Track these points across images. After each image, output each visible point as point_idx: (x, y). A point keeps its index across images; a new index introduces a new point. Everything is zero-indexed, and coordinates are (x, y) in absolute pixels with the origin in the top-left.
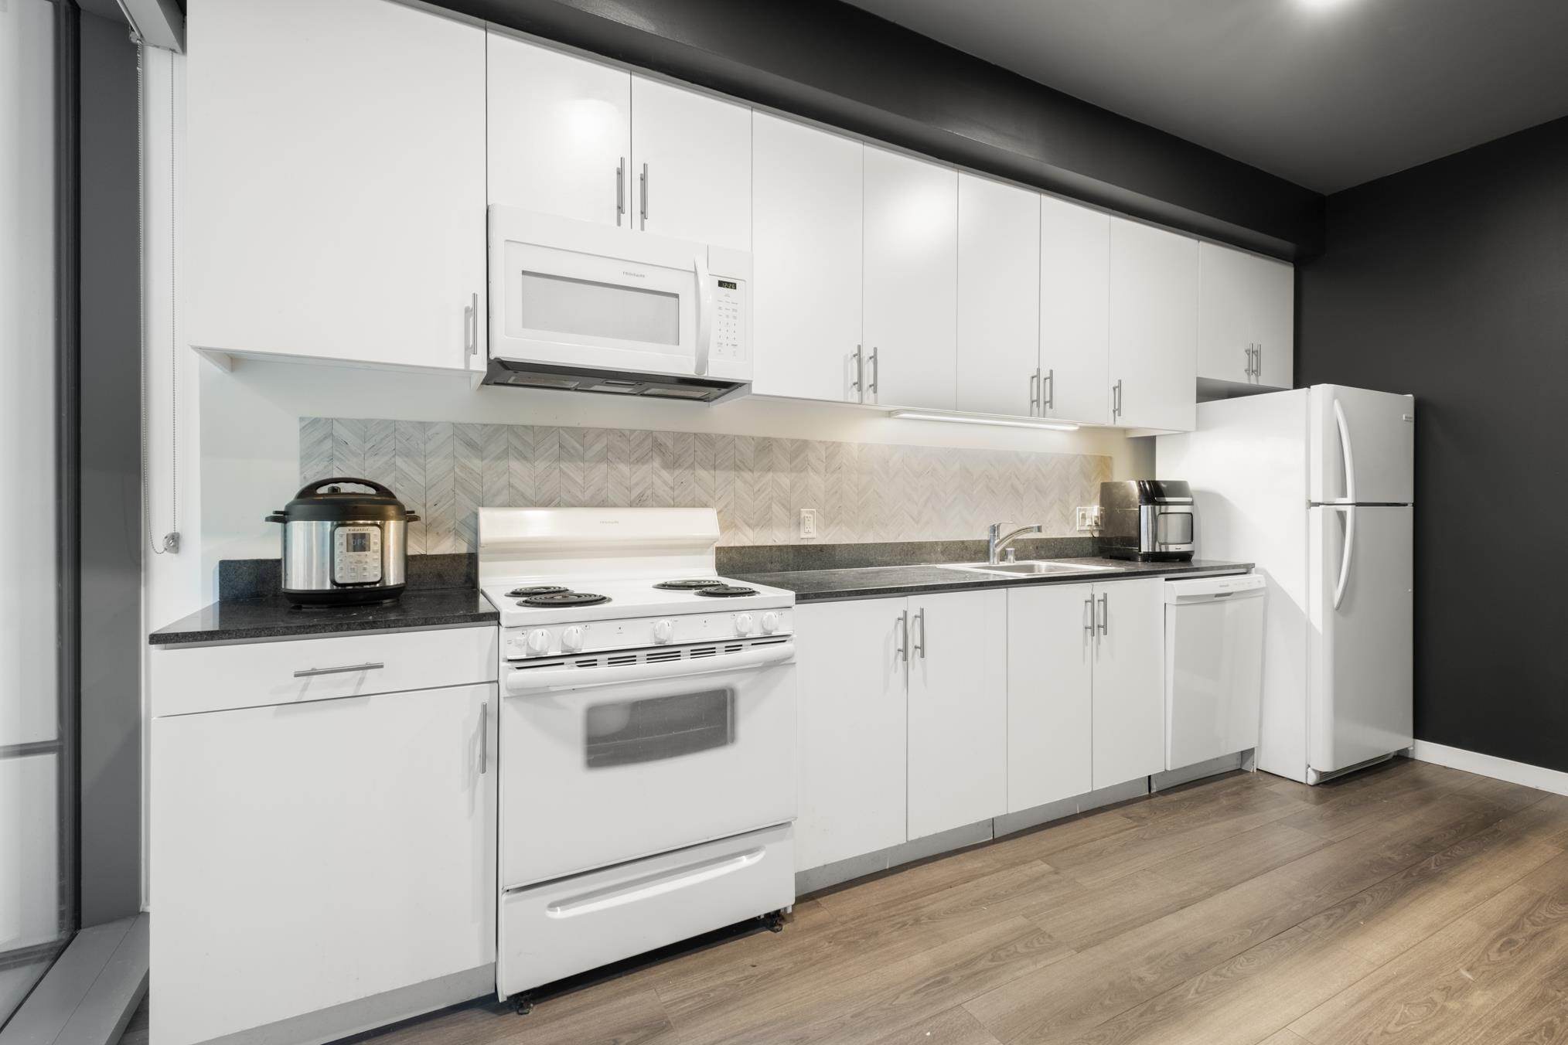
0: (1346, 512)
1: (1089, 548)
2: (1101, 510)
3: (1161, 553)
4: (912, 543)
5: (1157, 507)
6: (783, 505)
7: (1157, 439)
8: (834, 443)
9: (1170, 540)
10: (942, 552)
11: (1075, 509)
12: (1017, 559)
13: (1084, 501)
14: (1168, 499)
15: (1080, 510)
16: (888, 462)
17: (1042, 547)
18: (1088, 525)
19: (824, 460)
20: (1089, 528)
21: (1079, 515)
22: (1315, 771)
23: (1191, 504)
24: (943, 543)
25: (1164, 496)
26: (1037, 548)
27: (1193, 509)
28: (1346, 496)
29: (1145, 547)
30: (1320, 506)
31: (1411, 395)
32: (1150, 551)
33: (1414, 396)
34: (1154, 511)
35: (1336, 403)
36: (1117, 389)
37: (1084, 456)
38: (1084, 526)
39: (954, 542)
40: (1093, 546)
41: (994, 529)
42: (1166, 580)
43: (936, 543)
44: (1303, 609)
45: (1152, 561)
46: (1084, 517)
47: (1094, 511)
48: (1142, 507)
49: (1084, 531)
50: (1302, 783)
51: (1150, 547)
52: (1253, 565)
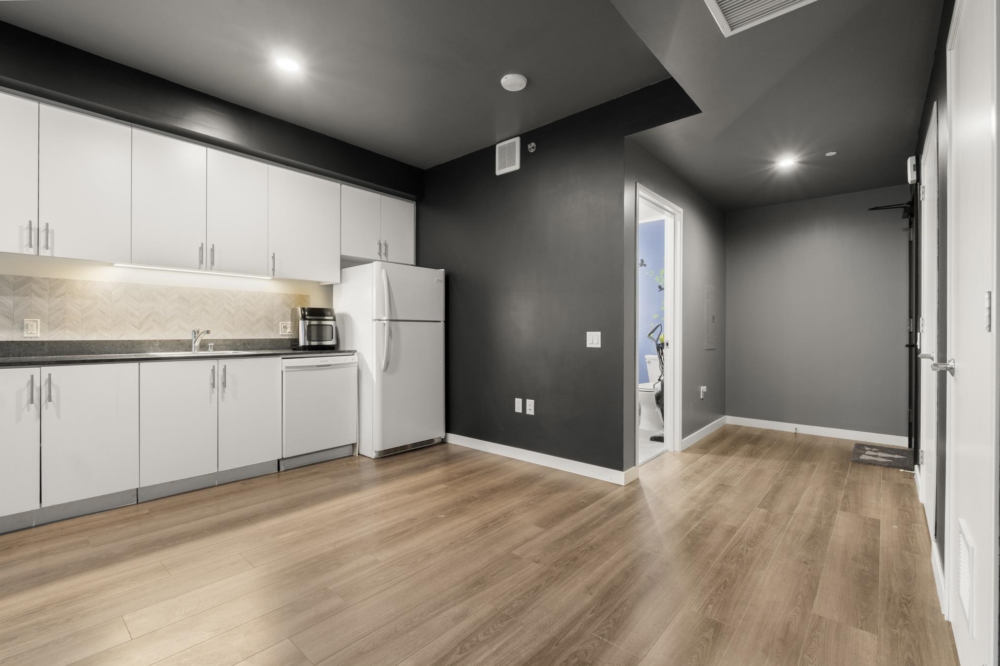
0: (385, 324)
1: (288, 344)
4: (132, 341)
5: (307, 321)
6: (7, 317)
7: (334, 286)
8: (58, 279)
10: (159, 346)
11: (279, 323)
12: (214, 350)
13: (286, 319)
14: (326, 318)
15: (282, 324)
16: (111, 292)
19: (48, 290)
21: (281, 326)
24: (160, 341)
25: (325, 316)
26: (244, 344)
27: (334, 323)
29: (302, 343)
30: (376, 321)
31: (443, 270)
33: (445, 270)
35: (383, 271)
36: (273, 258)
37: (286, 295)
38: (285, 332)
39: (170, 340)
41: (196, 333)
42: (283, 359)
43: (154, 341)
44: (371, 372)
46: (285, 327)
48: (300, 321)
49: (286, 335)
50: (371, 458)
51: (305, 343)
52: (356, 351)
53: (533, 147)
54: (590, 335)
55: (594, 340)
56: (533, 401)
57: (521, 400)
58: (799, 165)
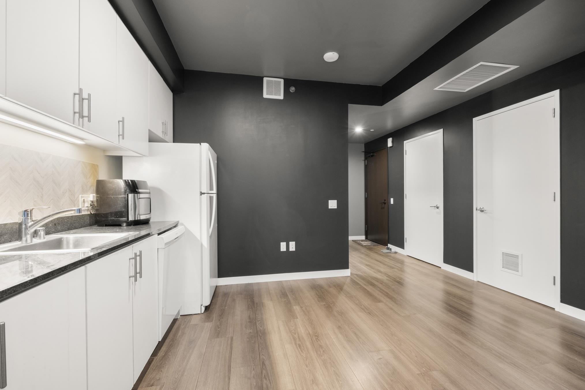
0: (213, 197)
1: (88, 221)
2: (97, 197)
3: (138, 220)
5: (136, 195)
7: (123, 158)
9: (141, 213)
11: (79, 196)
13: (84, 191)
14: (140, 191)
15: (82, 197)
17: (59, 224)
18: (86, 207)
20: (87, 209)
21: (81, 200)
22: (203, 306)
23: (149, 193)
27: (150, 196)
28: (213, 190)
29: (131, 218)
30: (205, 194)
32: (133, 220)
33: (217, 155)
34: (134, 197)
35: (209, 151)
36: (121, 123)
38: (84, 207)
40: (90, 220)
41: (26, 213)
44: (199, 238)
45: (134, 225)
46: (84, 201)
47: (91, 197)
48: (129, 194)
49: (84, 210)
50: (199, 314)
51: (133, 217)
52: (178, 222)
53: (293, 90)
54: (330, 202)
55: (333, 204)
56: (294, 243)
57: (285, 243)
58: (363, 131)
